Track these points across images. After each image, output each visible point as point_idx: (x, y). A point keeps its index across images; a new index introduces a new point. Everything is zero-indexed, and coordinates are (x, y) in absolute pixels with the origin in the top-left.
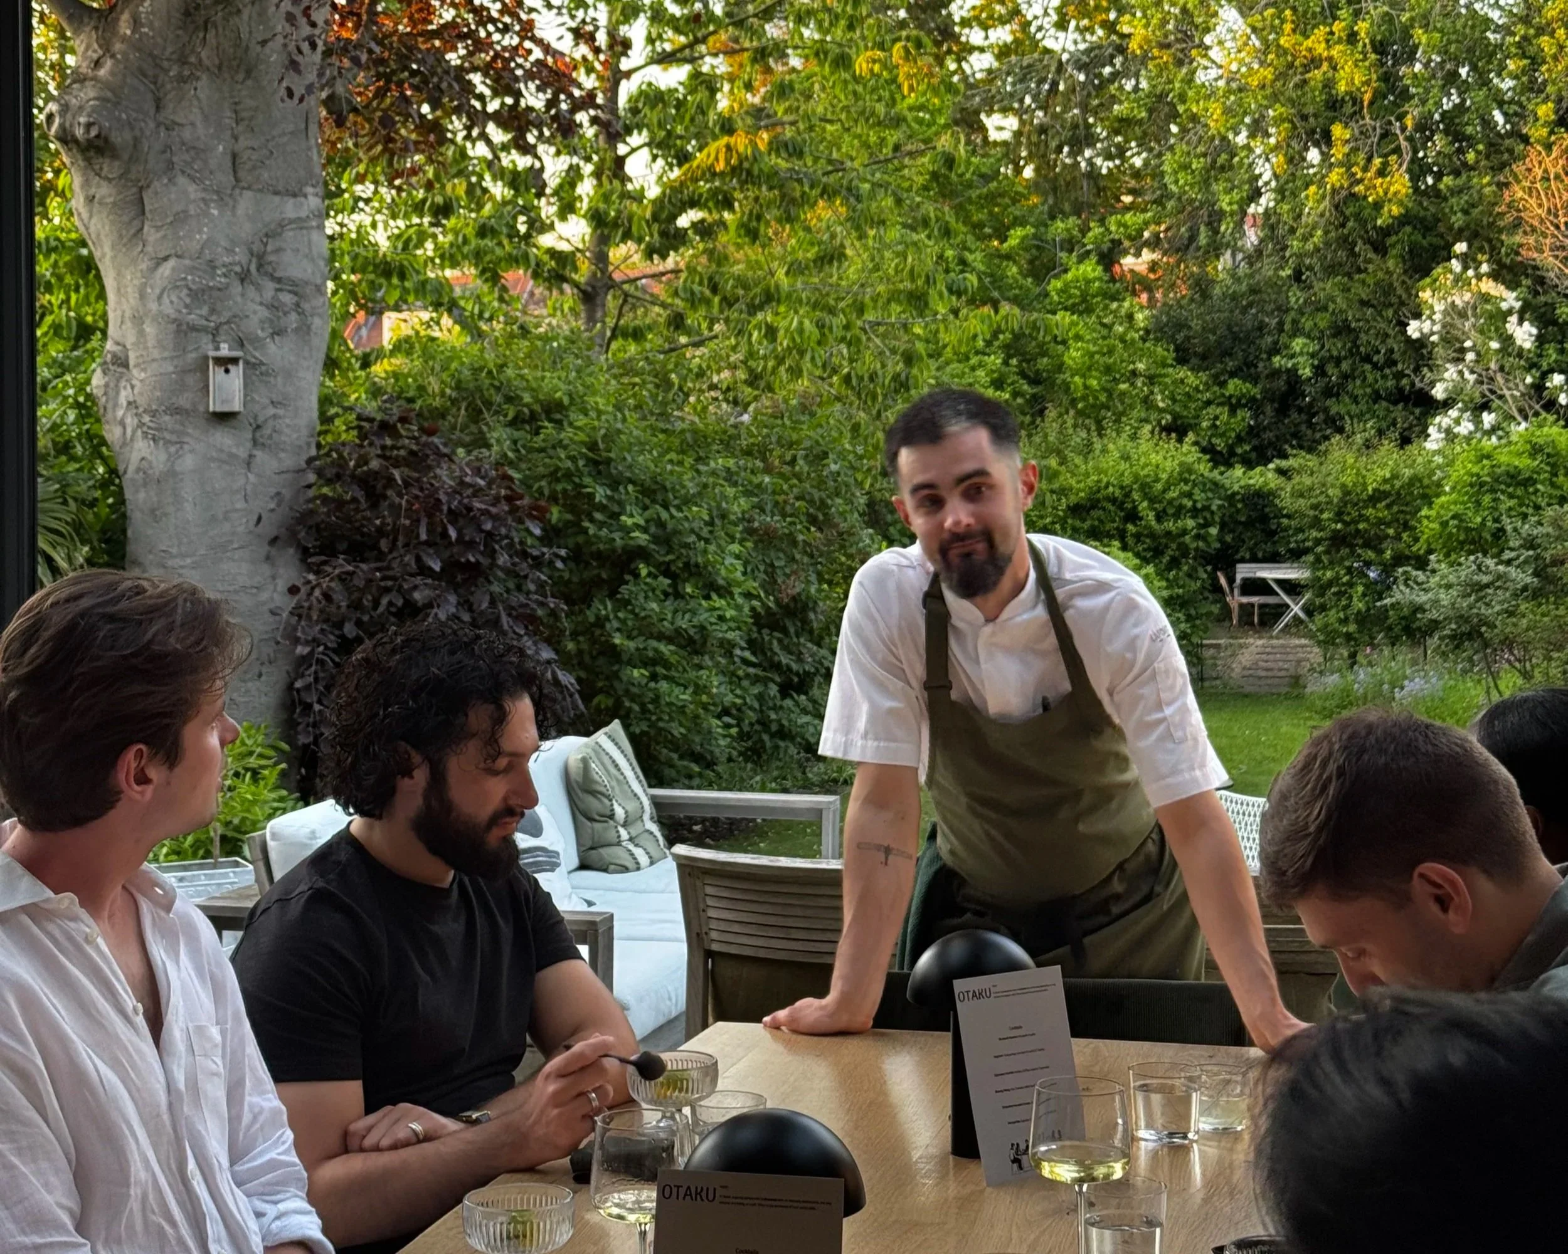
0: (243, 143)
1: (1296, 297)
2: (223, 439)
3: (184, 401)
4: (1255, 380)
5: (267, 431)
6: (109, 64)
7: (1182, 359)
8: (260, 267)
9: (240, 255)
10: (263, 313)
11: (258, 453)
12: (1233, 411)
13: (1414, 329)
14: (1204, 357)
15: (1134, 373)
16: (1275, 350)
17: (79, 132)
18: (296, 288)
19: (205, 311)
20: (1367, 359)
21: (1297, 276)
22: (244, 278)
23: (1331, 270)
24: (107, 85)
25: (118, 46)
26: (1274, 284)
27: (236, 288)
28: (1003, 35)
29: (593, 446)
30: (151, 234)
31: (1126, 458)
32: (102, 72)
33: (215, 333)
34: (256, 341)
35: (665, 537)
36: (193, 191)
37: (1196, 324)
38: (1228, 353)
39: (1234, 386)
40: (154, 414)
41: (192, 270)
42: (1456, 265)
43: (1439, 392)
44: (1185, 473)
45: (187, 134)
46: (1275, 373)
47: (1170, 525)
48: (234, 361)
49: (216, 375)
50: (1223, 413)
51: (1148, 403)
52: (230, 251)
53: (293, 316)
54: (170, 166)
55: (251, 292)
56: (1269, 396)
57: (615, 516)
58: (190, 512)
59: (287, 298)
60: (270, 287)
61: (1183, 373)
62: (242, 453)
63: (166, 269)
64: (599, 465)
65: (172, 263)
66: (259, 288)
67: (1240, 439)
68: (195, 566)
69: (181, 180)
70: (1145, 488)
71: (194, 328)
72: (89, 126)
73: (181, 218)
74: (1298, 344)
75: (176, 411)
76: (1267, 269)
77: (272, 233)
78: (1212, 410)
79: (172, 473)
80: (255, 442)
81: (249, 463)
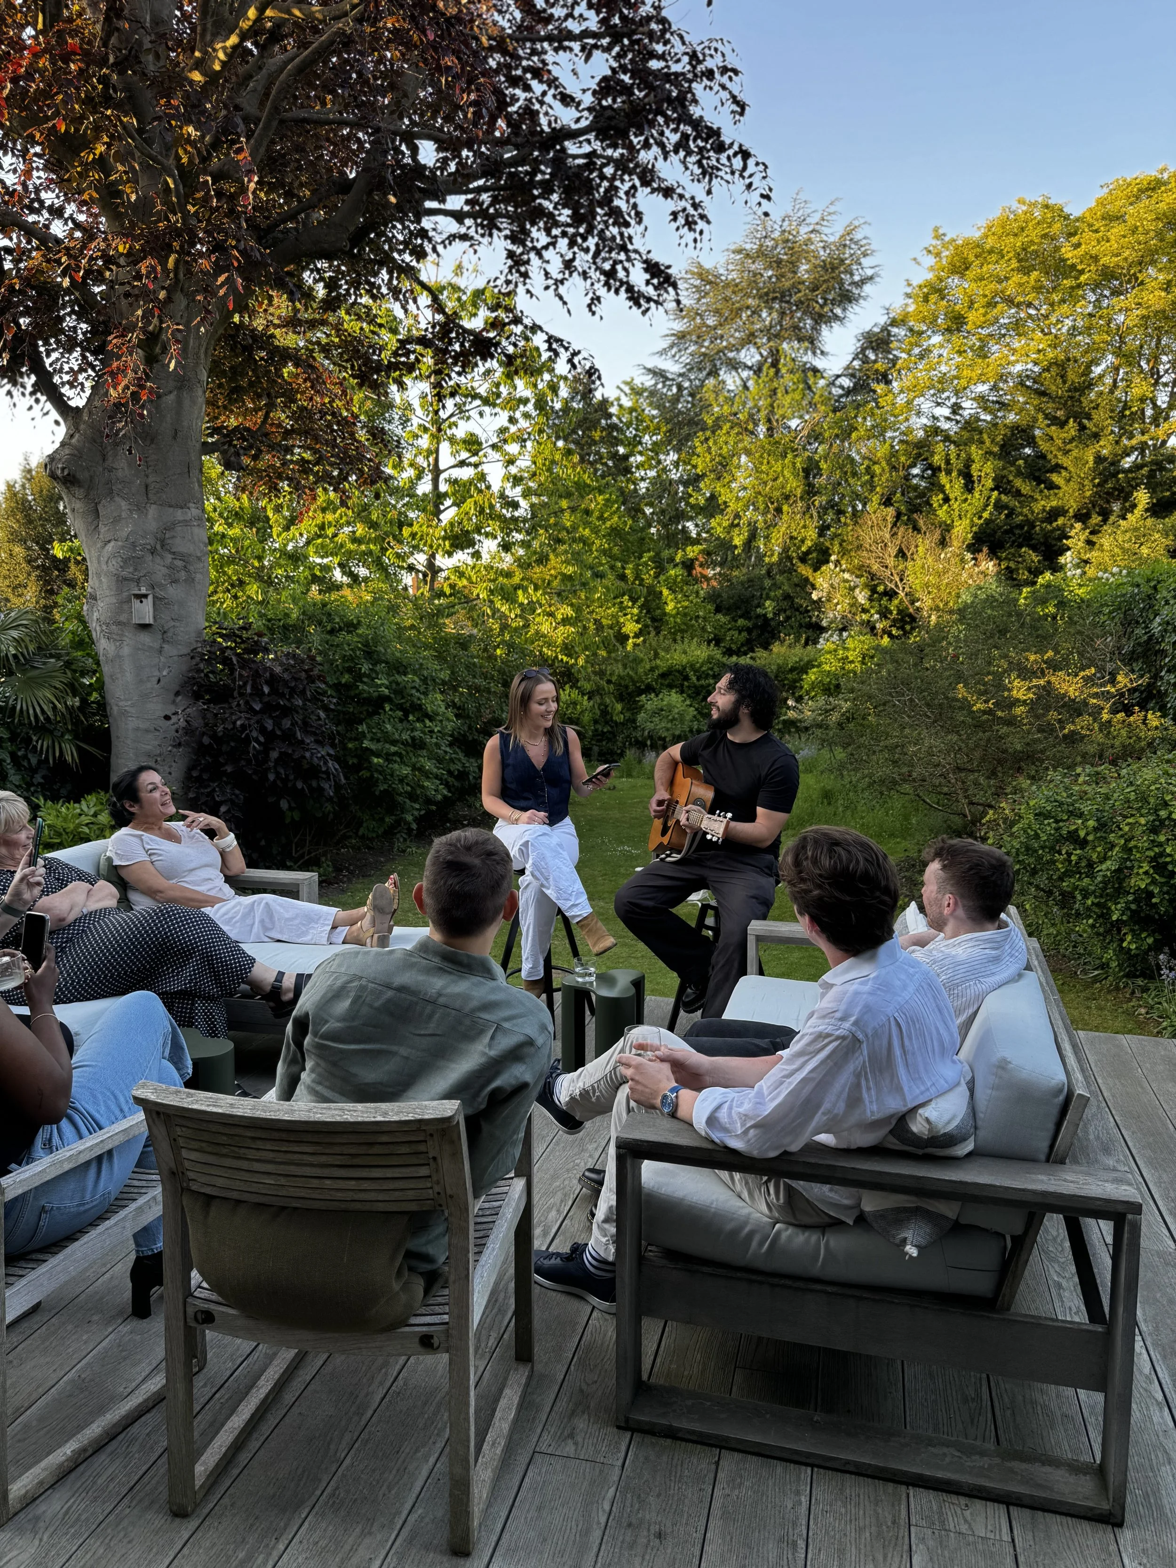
0: (151, 479)
1: (767, 583)
2: (145, 638)
3: (123, 618)
4: (749, 619)
5: (170, 634)
6: (77, 436)
7: (718, 610)
8: (162, 546)
9: (150, 540)
10: (165, 571)
11: (165, 646)
12: (740, 633)
13: (815, 596)
14: (728, 609)
15: (698, 617)
16: (759, 606)
17: (59, 472)
18: (183, 557)
19: (131, 569)
20: (797, 610)
21: (769, 572)
22: (153, 552)
23: (782, 572)
24: (75, 448)
25: (82, 427)
26: (761, 578)
27: (149, 558)
28: (652, 473)
29: (366, 645)
30: (103, 529)
31: (685, 652)
32: (74, 441)
33: (138, 582)
34: (161, 586)
35: (399, 691)
36: (124, 504)
37: (725, 595)
38: (739, 608)
39: (741, 622)
40: (108, 625)
41: (123, 547)
42: (832, 566)
43: (824, 623)
44: (710, 660)
45: (120, 474)
46: (758, 616)
47: (702, 682)
48: (145, 596)
49: (136, 603)
50: (736, 633)
51: (703, 629)
52: (143, 537)
53: (183, 573)
54: (111, 491)
55: (158, 559)
56: (755, 626)
57: (373, 679)
58: (129, 677)
59: (179, 563)
60: (169, 557)
61: (719, 616)
62: (156, 645)
63: (110, 547)
64: (370, 654)
65: (112, 544)
66: (162, 557)
67: (742, 645)
68: (133, 705)
69: (117, 499)
70: (692, 666)
71: (125, 579)
72: (63, 469)
73: (117, 520)
74: (768, 603)
75: (119, 623)
76: (756, 571)
77: (170, 527)
78: (732, 632)
79: (118, 656)
80: (164, 640)
81: (160, 651)
